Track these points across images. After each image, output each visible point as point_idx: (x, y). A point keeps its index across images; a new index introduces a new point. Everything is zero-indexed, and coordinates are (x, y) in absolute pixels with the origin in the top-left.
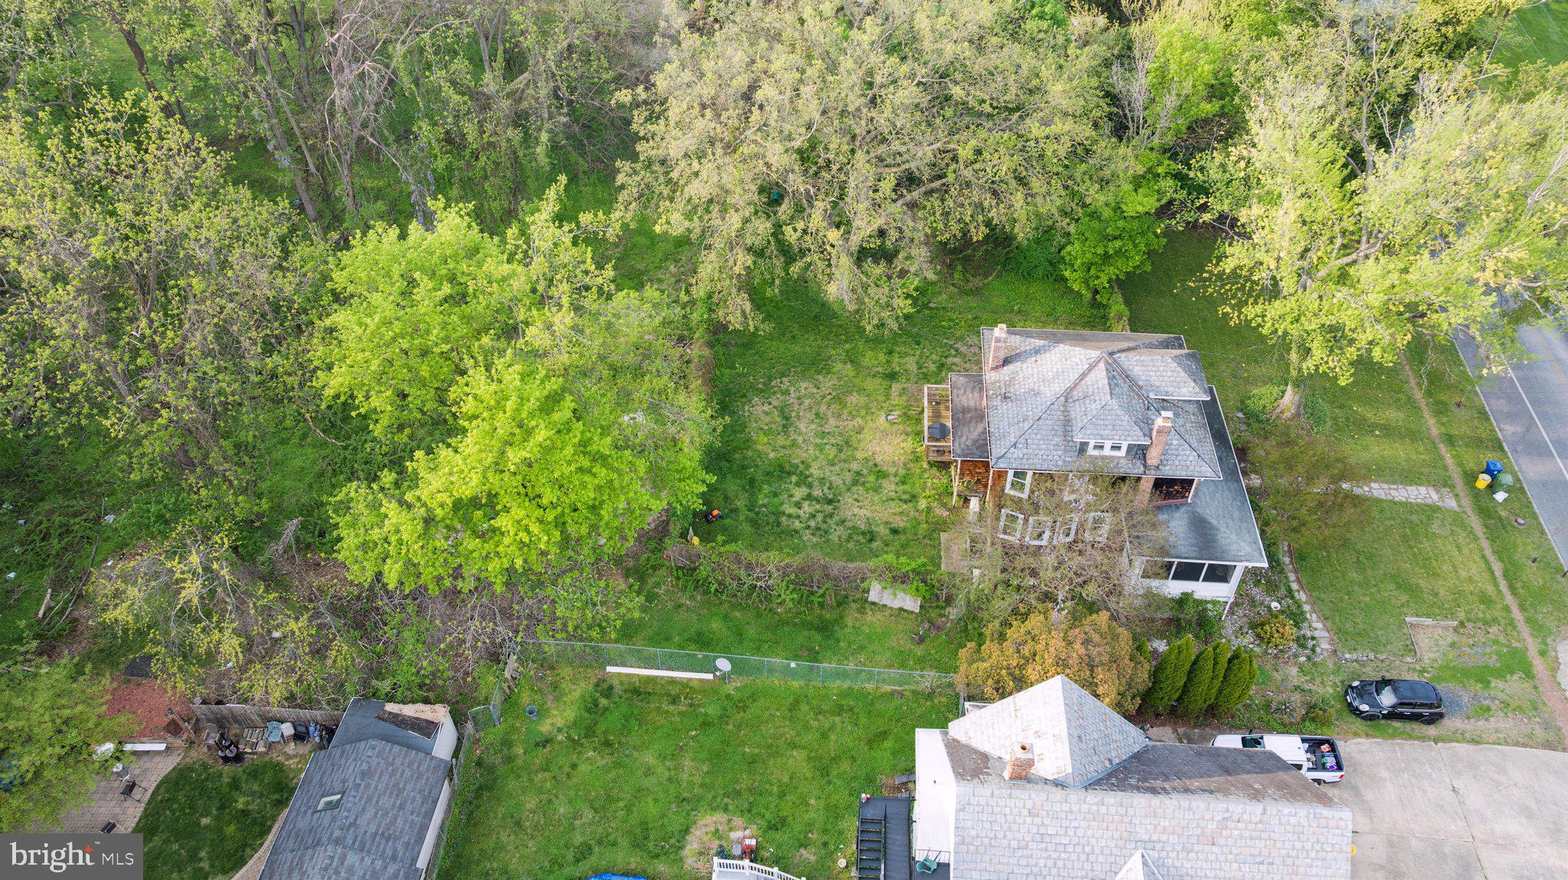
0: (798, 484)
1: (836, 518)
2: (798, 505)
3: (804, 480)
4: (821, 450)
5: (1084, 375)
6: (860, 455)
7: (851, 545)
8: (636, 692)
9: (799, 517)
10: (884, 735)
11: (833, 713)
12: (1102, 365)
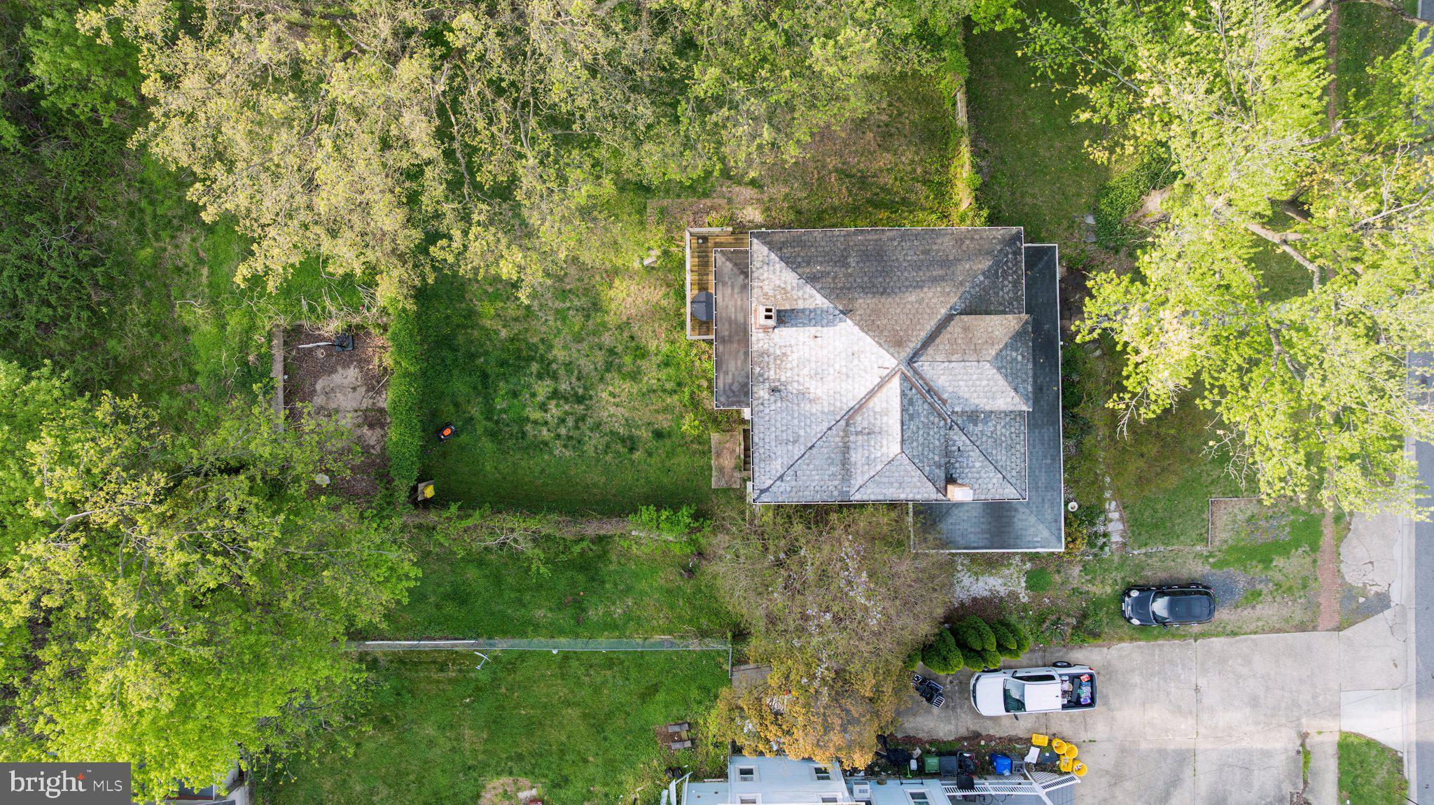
0: (540, 377)
1: (590, 421)
2: (543, 407)
3: (547, 372)
4: (564, 319)
5: (872, 393)
6: (611, 320)
7: (609, 458)
8: (402, 662)
9: (546, 423)
10: (654, 689)
11: (602, 667)
12: (896, 383)
